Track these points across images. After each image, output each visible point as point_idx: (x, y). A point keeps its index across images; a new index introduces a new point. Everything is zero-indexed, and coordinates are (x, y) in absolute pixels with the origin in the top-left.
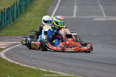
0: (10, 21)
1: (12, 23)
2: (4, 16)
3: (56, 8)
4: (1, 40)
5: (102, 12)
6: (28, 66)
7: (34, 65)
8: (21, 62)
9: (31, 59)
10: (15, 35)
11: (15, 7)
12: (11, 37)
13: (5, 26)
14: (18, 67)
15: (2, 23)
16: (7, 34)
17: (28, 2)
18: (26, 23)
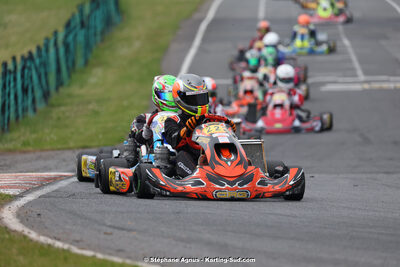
0: (34, 101)
1: (41, 106)
2: (12, 84)
3: (192, 52)
4: (5, 165)
5: (350, 61)
6: (100, 256)
7: (119, 251)
8: (76, 242)
9: (109, 230)
10: (53, 150)
11: (52, 50)
12: (38, 154)
13: (17, 118)
14: (66, 259)
15: (7, 107)
16: (25, 144)
17: (95, 35)
18: (91, 107)
